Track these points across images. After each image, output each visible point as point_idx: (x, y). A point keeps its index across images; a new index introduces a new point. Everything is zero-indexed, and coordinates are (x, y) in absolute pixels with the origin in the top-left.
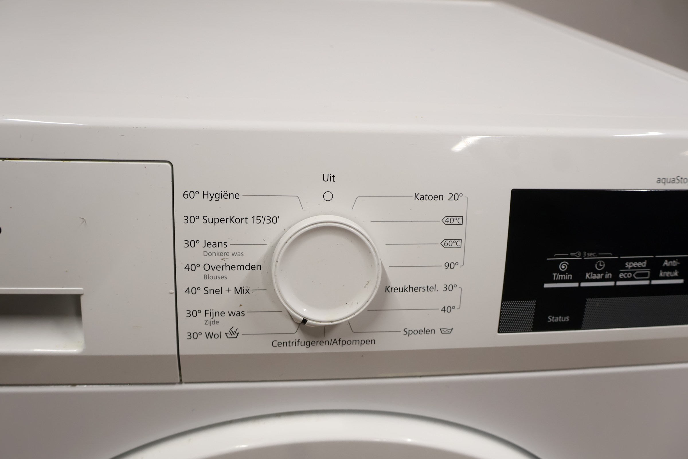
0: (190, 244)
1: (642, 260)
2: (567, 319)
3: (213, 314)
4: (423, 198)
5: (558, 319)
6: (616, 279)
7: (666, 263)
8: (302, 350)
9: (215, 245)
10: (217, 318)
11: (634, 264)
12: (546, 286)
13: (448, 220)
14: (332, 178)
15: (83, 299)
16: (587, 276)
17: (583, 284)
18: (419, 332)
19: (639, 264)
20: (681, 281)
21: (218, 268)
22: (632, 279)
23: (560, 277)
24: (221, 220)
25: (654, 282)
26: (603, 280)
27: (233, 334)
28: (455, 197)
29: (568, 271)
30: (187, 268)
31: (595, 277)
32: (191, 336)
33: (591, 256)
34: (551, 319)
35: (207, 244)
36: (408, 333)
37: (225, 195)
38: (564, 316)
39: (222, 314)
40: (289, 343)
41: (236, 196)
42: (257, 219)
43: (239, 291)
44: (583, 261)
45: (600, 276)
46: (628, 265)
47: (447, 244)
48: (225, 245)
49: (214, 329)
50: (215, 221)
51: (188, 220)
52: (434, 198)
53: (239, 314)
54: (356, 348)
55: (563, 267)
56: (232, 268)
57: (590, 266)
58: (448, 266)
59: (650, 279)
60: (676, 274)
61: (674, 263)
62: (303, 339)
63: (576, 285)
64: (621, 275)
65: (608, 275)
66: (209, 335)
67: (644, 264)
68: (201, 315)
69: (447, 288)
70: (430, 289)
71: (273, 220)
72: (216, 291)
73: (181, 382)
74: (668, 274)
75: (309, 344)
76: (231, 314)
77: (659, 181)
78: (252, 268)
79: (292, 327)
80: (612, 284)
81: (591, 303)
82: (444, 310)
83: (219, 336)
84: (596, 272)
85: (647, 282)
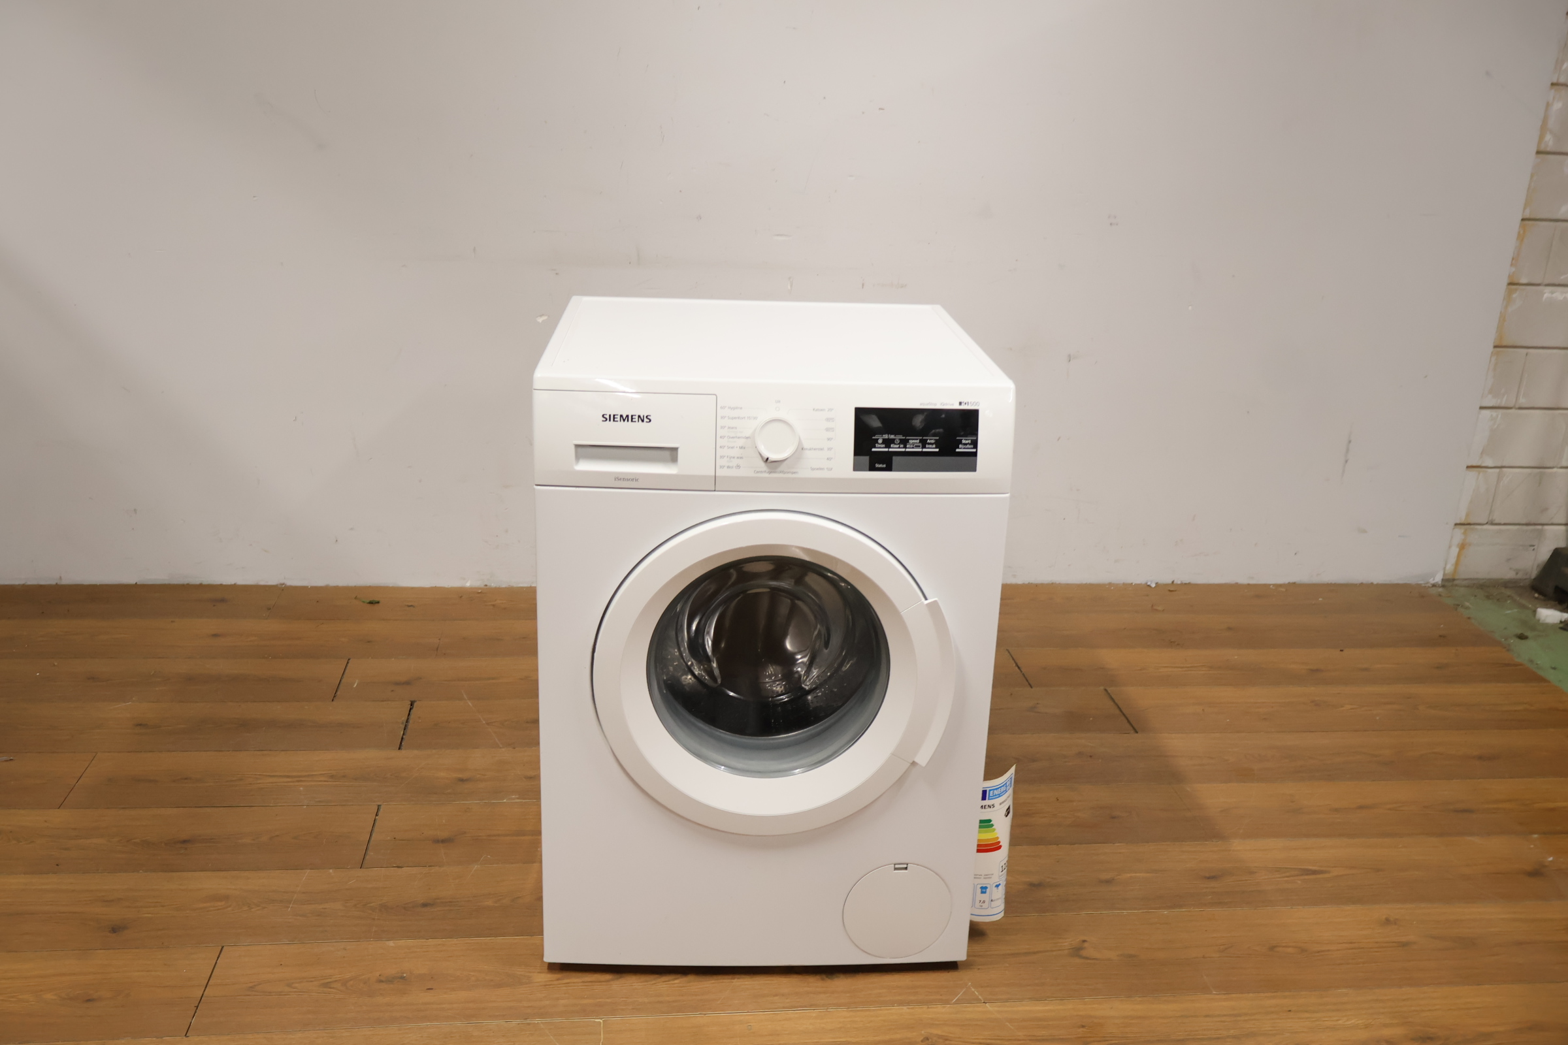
0: (722, 427)
1: (917, 439)
2: (885, 466)
3: (731, 458)
4: (817, 410)
5: (881, 466)
6: (905, 447)
7: (928, 441)
8: (767, 475)
9: (732, 428)
10: (732, 459)
11: (914, 441)
12: (873, 450)
13: (828, 420)
14: (779, 402)
15: (679, 450)
16: (892, 446)
17: (890, 450)
18: (817, 469)
19: (916, 441)
20: (937, 450)
21: (733, 438)
22: (913, 448)
23: (879, 446)
24: (735, 418)
25: (924, 450)
26: (899, 448)
27: (738, 467)
28: (830, 410)
29: (883, 443)
30: (721, 437)
31: (895, 446)
32: (721, 467)
33: (892, 437)
34: (877, 465)
35: (729, 428)
36: (813, 469)
37: (737, 408)
38: (883, 464)
39: (734, 458)
40: (761, 472)
41: (741, 408)
42: (749, 418)
43: (741, 448)
44: (888, 439)
45: (898, 446)
46: (911, 441)
47: (827, 430)
48: (736, 428)
49: (731, 465)
50: (733, 418)
51: (722, 417)
52: (822, 410)
53: (741, 458)
54: (790, 475)
55: (880, 441)
56: (739, 438)
57: (893, 441)
58: (829, 439)
59: (923, 448)
60: (934, 446)
61: (933, 441)
62: (767, 470)
63: (886, 450)
64: (908, 446)
65: (902, 446)
66: (728, 467)
67: (918, 441)
68: (726, 458)
69: (830, 449)
70: (822, 449)
71: (755, 418)
72: (732, 448)
73: (715, 491)
74: (930, 446)
75: (770, 473)
76: (738, 458)
77: (921, 404)
78: (747, 438)
79: (762, 464)
80: (903, 450)
81: (895, 459)
82: (828, 459)
83: (732, 467)
84: (895, 444)
85: (920, 450)
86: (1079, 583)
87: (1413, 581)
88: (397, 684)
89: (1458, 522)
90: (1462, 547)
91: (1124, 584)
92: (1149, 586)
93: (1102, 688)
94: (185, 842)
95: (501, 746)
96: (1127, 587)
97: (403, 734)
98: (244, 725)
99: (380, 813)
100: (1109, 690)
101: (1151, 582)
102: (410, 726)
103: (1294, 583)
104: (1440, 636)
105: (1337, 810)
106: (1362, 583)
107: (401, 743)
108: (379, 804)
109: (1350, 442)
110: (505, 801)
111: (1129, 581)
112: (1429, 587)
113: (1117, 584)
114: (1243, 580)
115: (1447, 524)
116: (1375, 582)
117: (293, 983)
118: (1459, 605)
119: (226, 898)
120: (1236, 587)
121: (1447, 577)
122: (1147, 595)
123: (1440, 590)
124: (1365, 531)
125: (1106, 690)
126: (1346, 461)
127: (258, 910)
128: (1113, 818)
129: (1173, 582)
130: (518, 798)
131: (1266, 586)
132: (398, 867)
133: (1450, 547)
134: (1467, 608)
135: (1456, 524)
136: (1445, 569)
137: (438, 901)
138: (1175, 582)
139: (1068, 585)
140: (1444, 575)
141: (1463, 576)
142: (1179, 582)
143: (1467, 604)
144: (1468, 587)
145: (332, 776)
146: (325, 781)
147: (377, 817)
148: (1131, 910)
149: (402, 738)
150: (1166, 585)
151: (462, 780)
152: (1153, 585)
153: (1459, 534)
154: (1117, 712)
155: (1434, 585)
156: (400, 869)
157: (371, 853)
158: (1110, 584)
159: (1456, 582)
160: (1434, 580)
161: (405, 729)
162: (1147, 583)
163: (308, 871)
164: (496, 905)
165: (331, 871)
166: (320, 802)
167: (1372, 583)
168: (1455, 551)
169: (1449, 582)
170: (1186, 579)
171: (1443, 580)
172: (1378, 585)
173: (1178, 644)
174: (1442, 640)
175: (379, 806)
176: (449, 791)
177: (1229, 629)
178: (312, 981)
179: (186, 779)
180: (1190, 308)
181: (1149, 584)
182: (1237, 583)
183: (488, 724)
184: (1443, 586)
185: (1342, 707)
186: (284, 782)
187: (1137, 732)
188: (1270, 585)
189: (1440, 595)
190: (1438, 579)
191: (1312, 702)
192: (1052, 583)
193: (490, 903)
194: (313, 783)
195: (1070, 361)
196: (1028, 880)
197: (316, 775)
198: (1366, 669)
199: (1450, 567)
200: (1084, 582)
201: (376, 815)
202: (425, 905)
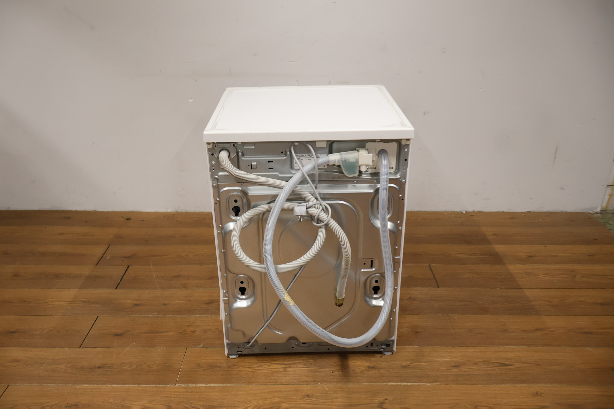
86: (430, 211)
87: (586, 211)
88: (126, 257)
89: (609, 184)
90: (611, 196)
91: (452, 212)
92: (462, 213)
93: (428, 264)
94: (13, 332)
95: (158, 288)
96: (453, 213)
97: (120, 282)
98: (57, 276)
99: (97, 321)
100: (432, 265)
101: (464, 211)
102: (124, 277)
103: (530, 212)
104: (594, 239)
105: (524, 331)
106: (562, 212)
107: (118, 286)
108: (98, 315)
109: (557, 149)
110: (151, 316)
111: (453, 210)
112: (594, 214)
113: (448, 212)
114: (506, 210)
115: (603, 185)
116: (568, 212)
117: (30, 406)
118: (606, 223)
119: (19, 361)
120: (503, 213)
121: (602, 209)
122: (460, 217)
123: (599, 215)
124: (564, 189)
125: (430, 265)
126: (555, 158)
127: (30, 367)
128: (416, 332)
129: (474, 211)
130: (156, 314)
131: (516, 213)
132: (96, 348)
133: (605, 195)
134: (611, 224)
135: (608, 186)
136: (602, 205)
137: (106, 365)
138: (475, 211)
139: (426, 212)
140: (602, 208)
141: (610, 209)
142: (477, 211)
143: (611, 222)
144: (613, 213)
145: (84, 302)
146: (81, 304)
147: (95, 322)
148: (412, 383)
149: (119, 284)
150: (470, 212)
151: (136, 305)
152: (464, 212)
153: (609, 190)
154: (432, 277)
155: (596, 213)
156: (95, 349)
157: (86, 340)
158: (445, 212)
159: (607, 211)
160: (596, 210)
161: (121, 279)
162: (461, 211)
163: (57, 348)
164: (129, 368)
165: (67, 348)
166: (74, 314)
167: (567, 212)
168: (607, 197)
169: (603, 212)
170: (480, 210)
171: (601, 210)
172: (570, 212)
173: (469, 242)
174: (594, 241)
175: (98, 317)
176: (129, 310)
177: (495, 234)
178: (38, 405)
179: (25, 302)
180: (481, 89)
181: (462, 212)
182: (503, 212)
183: (156, 277)
184: (601, 213)
185: (539, 275)
186: (63, 304)
187: (439, 287)
188: (519, 212)
189: (599, 218)
190: (599, 210)
191: (525, 273)
192: (419, 211)
193: (126, 367)
194: (75, 305)
195: (424, 115)
196: (368, 365)
197: (77, 301)
198: (554, 256)
199: (604, 205)
200: (433, 211)
201: (95, 321)
202: (99, 367)
